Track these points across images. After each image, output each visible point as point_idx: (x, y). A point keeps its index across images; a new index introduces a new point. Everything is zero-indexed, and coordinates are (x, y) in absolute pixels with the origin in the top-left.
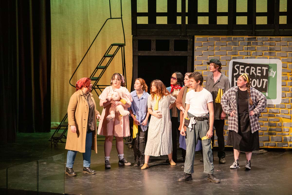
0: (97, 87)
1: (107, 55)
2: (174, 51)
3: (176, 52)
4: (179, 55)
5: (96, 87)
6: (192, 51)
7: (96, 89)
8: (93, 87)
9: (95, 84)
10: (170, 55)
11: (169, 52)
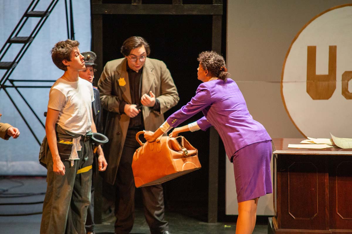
0: (10, 84)
1: (32, 13)
2: (183, 4)
3: (186, 6)
4: (195, 13)
5: (8, 83)
6: (222, 4)
7: (7, 89)
8: (2, 83)
9: (6, 77)
10: (174, 13)
11: (170, 5)
